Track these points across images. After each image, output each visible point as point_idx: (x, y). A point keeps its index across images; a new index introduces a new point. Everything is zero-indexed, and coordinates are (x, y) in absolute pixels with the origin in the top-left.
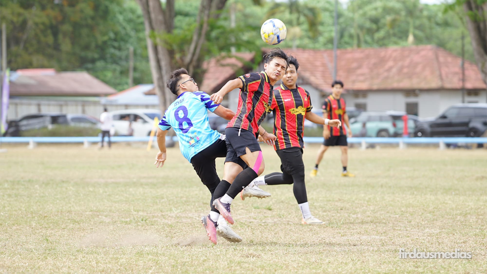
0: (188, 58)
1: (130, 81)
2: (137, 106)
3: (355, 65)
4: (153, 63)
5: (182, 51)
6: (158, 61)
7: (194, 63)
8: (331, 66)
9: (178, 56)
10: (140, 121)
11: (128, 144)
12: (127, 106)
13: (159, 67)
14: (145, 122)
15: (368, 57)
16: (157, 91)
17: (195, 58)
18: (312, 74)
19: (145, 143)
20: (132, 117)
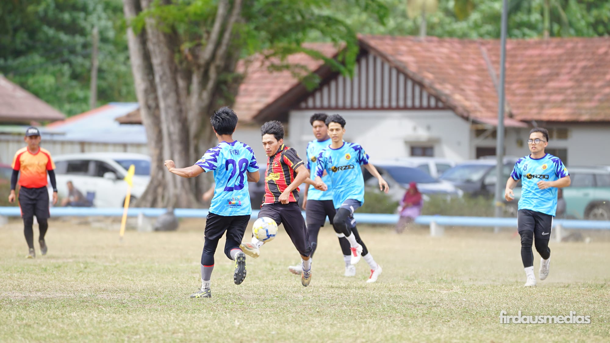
0: (206, 53)
1: (92, 94)
2: (104, 145)
3: (544, 71)
4: (136, 60)
5: (195, 37)
6: (147, 57)
7: (219, 62)
8: (494, 72)
9: (186, 47)
10: (108, 175)
11: (84, 222)
12: (83, 145)
13: (149, 69)
14: (119, 178)
15: (571, 55)
16: (144, 116)
17: (221, 51)
18: (457, 87)
19: (117, 219)
20: (92, 167)
